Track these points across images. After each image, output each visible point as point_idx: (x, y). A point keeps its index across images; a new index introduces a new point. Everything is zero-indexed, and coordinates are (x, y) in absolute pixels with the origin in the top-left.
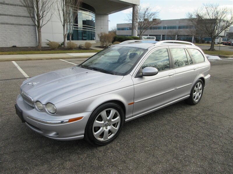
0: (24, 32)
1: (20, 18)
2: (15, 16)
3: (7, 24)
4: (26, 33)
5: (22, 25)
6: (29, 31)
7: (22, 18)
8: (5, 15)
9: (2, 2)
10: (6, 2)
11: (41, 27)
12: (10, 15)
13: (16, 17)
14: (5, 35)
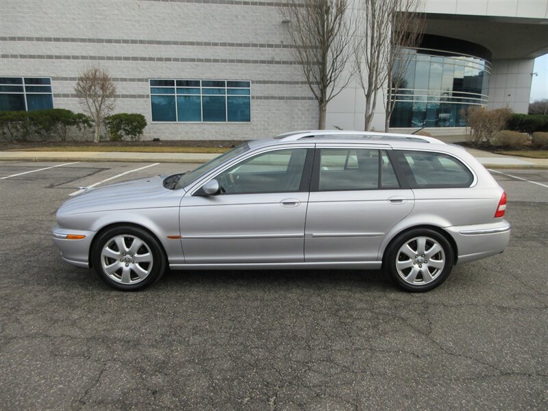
0: (300, 113)
1: (297, 85)
2: (287, 83)
3: (273, 98)
4: (303, 114)
5: (297, 98)
6: (308, 110)
7: (300, 85)
8: (272, 82)
9: (270, 59)
10: (277, 59)
11: (328, 101)
12: (281, 82)
13: (288, 85)
14: (266, 119)
